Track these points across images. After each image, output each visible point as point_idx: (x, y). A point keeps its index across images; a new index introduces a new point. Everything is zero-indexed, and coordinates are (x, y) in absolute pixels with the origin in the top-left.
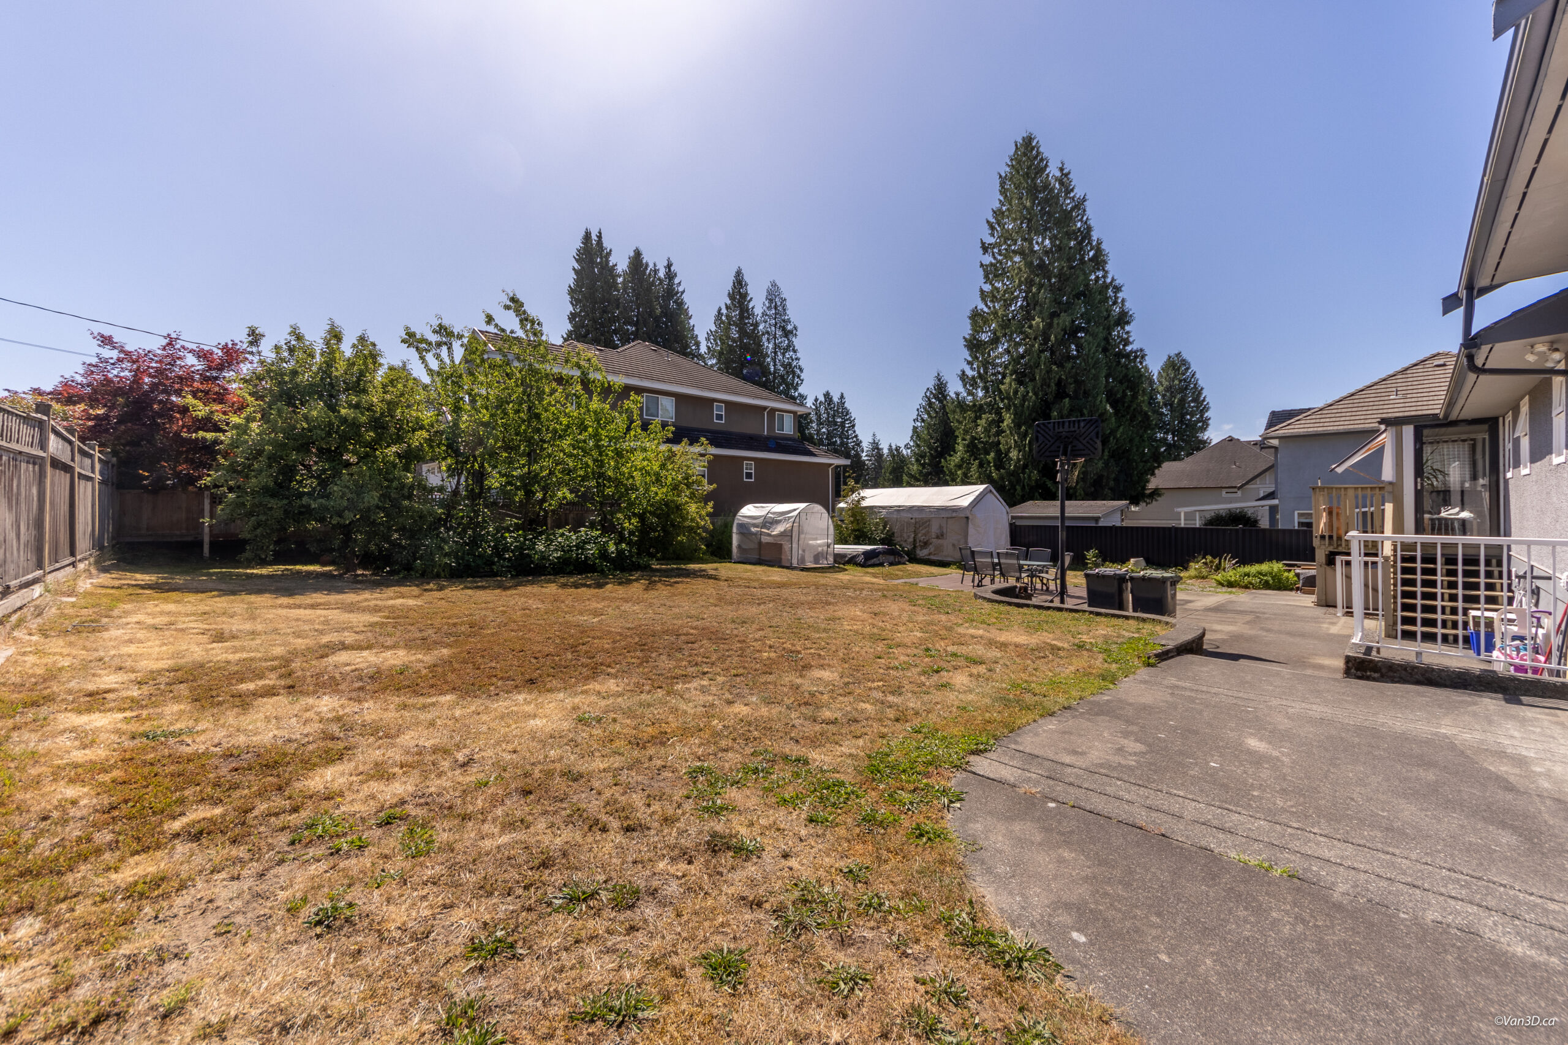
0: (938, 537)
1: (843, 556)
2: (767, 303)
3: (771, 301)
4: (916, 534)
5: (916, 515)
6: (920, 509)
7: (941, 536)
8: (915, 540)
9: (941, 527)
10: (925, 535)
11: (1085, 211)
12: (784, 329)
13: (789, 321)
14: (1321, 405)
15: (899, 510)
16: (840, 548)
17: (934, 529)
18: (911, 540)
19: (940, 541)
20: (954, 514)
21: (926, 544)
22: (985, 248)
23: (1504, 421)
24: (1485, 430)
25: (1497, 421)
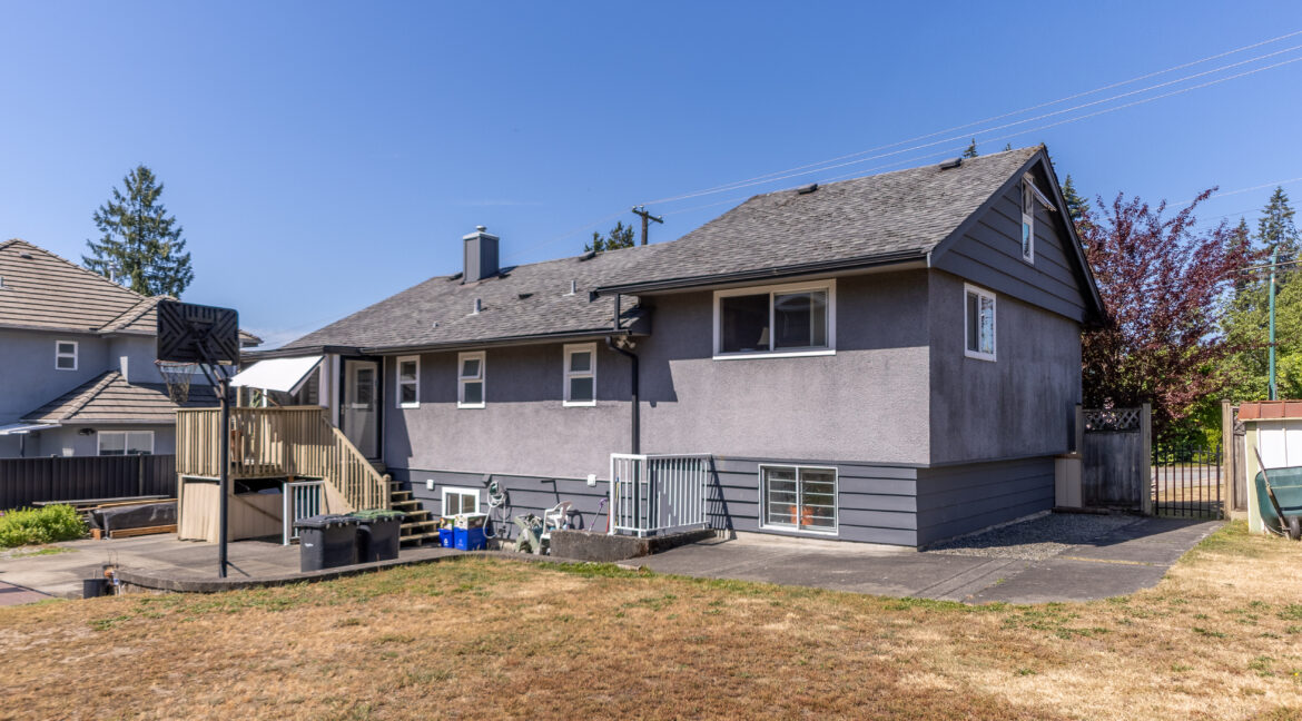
23: (392, 360)
24: (373, 366)
25: (383, 360)
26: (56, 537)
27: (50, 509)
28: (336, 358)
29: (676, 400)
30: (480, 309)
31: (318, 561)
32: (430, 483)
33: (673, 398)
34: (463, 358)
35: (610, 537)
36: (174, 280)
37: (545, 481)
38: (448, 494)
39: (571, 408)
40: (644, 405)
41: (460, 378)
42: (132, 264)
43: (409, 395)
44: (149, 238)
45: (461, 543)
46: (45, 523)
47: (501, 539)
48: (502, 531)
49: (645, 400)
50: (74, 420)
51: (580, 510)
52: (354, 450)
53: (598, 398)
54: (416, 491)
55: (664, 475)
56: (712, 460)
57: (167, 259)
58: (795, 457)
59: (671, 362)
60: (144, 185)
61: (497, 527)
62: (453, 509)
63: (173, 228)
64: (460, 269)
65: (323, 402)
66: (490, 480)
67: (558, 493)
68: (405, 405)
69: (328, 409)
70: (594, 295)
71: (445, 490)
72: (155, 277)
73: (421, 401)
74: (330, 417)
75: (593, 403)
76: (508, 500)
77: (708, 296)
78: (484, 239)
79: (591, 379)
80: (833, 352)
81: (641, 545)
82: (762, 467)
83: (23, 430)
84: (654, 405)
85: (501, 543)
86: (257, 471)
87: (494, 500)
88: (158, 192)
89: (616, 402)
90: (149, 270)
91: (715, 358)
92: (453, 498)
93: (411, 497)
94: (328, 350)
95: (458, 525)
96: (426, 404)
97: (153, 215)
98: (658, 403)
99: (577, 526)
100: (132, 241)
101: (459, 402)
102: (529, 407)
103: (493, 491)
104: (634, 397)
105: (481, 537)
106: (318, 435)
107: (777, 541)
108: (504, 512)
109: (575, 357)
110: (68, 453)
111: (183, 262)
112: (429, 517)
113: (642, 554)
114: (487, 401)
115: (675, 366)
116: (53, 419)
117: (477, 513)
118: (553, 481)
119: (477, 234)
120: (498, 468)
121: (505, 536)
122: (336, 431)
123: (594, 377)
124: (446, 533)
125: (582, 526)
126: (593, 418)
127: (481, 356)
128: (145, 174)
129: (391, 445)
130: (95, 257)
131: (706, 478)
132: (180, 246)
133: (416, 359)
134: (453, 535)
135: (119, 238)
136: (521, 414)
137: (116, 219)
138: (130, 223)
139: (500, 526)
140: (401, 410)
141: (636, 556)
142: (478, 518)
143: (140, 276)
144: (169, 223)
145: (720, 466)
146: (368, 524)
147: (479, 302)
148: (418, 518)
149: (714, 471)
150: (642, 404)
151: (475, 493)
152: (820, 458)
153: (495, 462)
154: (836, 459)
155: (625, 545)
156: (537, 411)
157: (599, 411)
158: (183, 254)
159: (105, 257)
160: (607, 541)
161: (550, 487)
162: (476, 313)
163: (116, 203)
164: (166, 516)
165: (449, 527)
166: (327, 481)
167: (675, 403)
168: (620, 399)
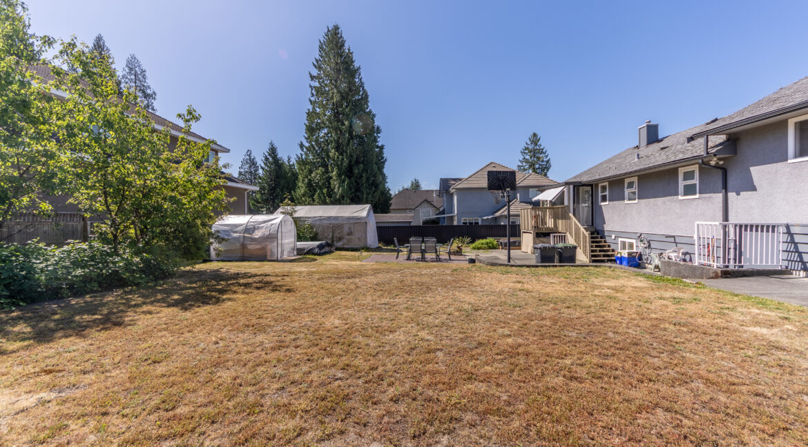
0: (348, 234)
1: (303, 249)
2: (127, 69)
3: (131, 69)
4: (333, 233)
5: (334, 222)
6: (336, 218)
7: (350, 234)
8: (333, 237)
9: (350, 228)
10: (340, 233)
11: (360, 74)
12: (144, 92)
13: (149, 87)
14: (466, 177)
15: (321, 219)
16: (301, 244)
17: (346, 230)
18: (330, 236)
19: (349, 237)
20: (359, 221)
21: (340, 239)
22: (312, 78)
23: (597, 185)
24: (589, 188)
25: (592, 185)
26: (490, 248)
27: (489, 240)
28: (572, 187)
29: (756, 190)
30: (638, 158)
31: (540, 261)
32: (613, 237)
33: (754, 189)
34: (627, 181)
35: (695, 266)
36: (545, 168)
37: (668, 236)
38: (621, 241)
39: (684, 200)
40: (732, 195)
41: (625, 190)
42: (532, 165)
43: (604, 199)
44: (538, 155)
45: (625, 263)
46: (487, 243)
47: (647, 263)
48: (647, 259)
49: (733, 192)
50: (503, 214)
51: (690, 252)
52: (577, 222)
53: (700, 193)
54: (608, 239)
55: (747, 235)
56: (788, 227)
57: (543, 161)
59: (751, 168)
60: (535, 139)
61: (644, 257)
62: (624, 248)
63: (544, 151)
64: (638, 144)
65: (566, 203)
66: (641, 235)
67: (676, 243)
68: (602, 204)
69: (568, 206)
70: (691, 139)
71: (620, 239)
72: (539, 168)
73: (609, 201)
74: (569, 210)
75: (697, 196)
76: (649, 246)
77: (784, 124)
78: (648, 127)
79: (696, 184)
81: (716, 273)
83: (490, 217)
84: (738, 194)
85: (647, 265)
86: (544, 229)
87: (642, 245)
88: (539, 140)
89: (712, 194)
90: (537, 166)
91: (789, 161)
92: (624, 243)
93: (605, 242)
94: (567, 184)
95: (623, 255)
96: (611, 202)
97: (538, 147)
98: (742, 193)
99: (688, 260)
100: (531, 157)
101: (626, 201)
102: (660, 200)
103: (641, 241)
104: (724, 191)
105: (636, 262)
106: (565, 217)
108: (647, 251)
109: (685, 174)
110: (502, 224)
111: (548, 162)
112: (613, 251)
113: (716, 277)
114: (639, 199)
115: (755, 171)
116: (498, 214)
117: (635, 250)
118: (674, 237)
119: (645, 125)
120: (644, 230)
121: (649, 262)
122: (571, 215)
123: (697, 183)
124: (618, 258)
125: (691, 260)
126: (697, 205)
127: (635, 179)
128: (535, 135)
129: (597, 220)
130: (521, 164)
131: (783, 238)
132: (547, 156)
133: (607, 184)
134: (621, 259)
135: (528, 157)
136: (656, 204)
137: (527, 151)
138: (530, 152)
139: (646, 257)
140: (601, 206)
141: (712, 278)
142: (634, 253)
143: (534, 168)
144: (543, 149)
145: (793, 230)
146: (561, 248)
147: (638, 155)
148: (608, 251)
149: (789, 232)
150: (730, 194)
151: (634, 241)
153: (644, 228)
155: (705, 271)
156: (664, 203)
157: (701, 201)
158: (548, 158)
159: (524, 164)
160: (694, 268)
161: (672, 240)
162: (636, 160)
163: (526, 146)
165: (619, 255)
166: (568, 233)
167: (754, 192)
168: (715, 192)
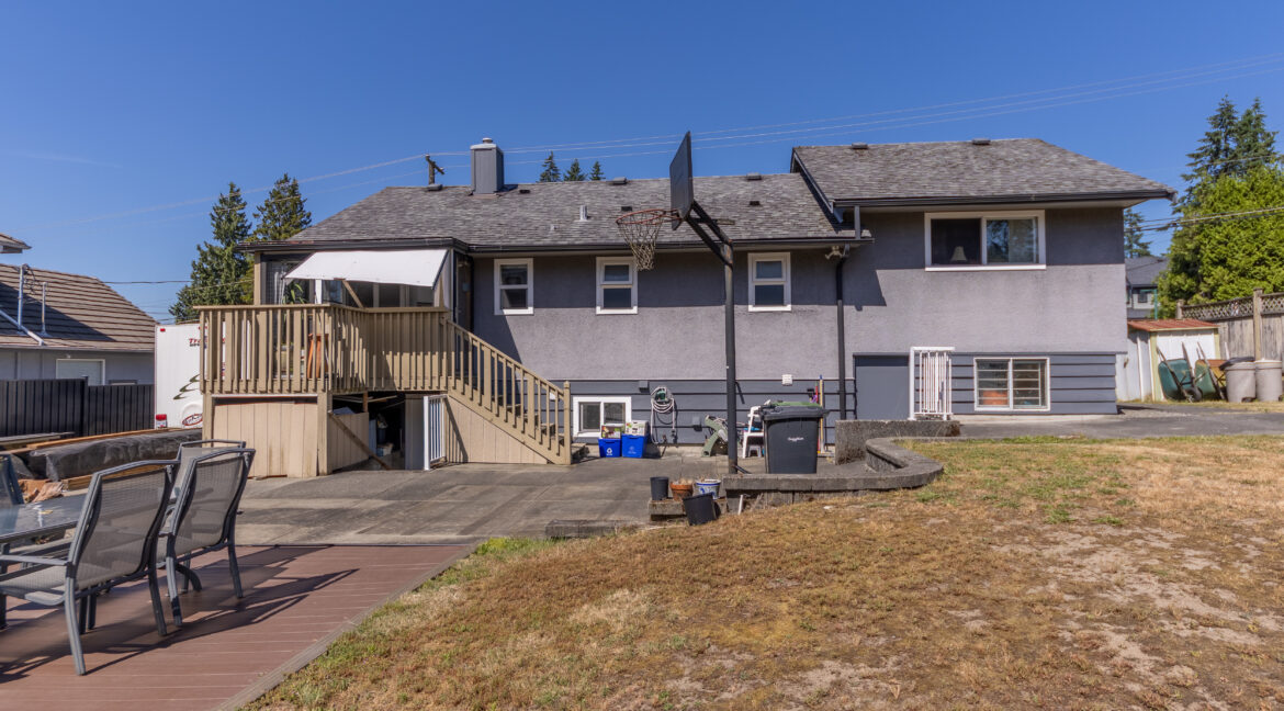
23: (489, 263)
29: (885, 304)
32: (551, 393)
33: (881, 302)
34: (603, 262)
38: (580, 403)
39: (760, 312)
40: (849, 310)
41: (598, 283)
43: (517, 300)
45: (632, 450)
49: (850, 304)
53: (793, 303)
58: (1010, 350)
59: (878, 272)
62: (591, 419)
66: (649, 387)
67: (742, 394)
68: (510, 311)
71: (578, 399)
73: (535, 306)
75: (788, 308)
77: (920, 217)
79: (782, 287)
80: (1043, 267)
82: (977, 361)
84: (859, 309)
87: (659, 406)
89: (816, 306)
91: (926, 269)
92: (591, 408)
95: (629, 432)
96: (544, 311)
98: (864, 308)
101: (598, 308)
103: (658, 397)
104: (837, 302)
107: (992, 420)
108: (670, 418)
109: (762, 264)
114: (641, 305)
115: (883, 275)
123: (787, 283)
126: (787, 322)
127: (630, 261)
133: (526, 261)
134: (621, 444)
140: (503, 317)
150: (846, 308)
151: (625, 400)
152: (1034, 351)
153: (653, 368)
154: (1048, 351)
156: (713, 317)
157: (794, 315)
164: (121, 457)
165: (617, 436)
167: (884, 308)
168: (821, 302)
